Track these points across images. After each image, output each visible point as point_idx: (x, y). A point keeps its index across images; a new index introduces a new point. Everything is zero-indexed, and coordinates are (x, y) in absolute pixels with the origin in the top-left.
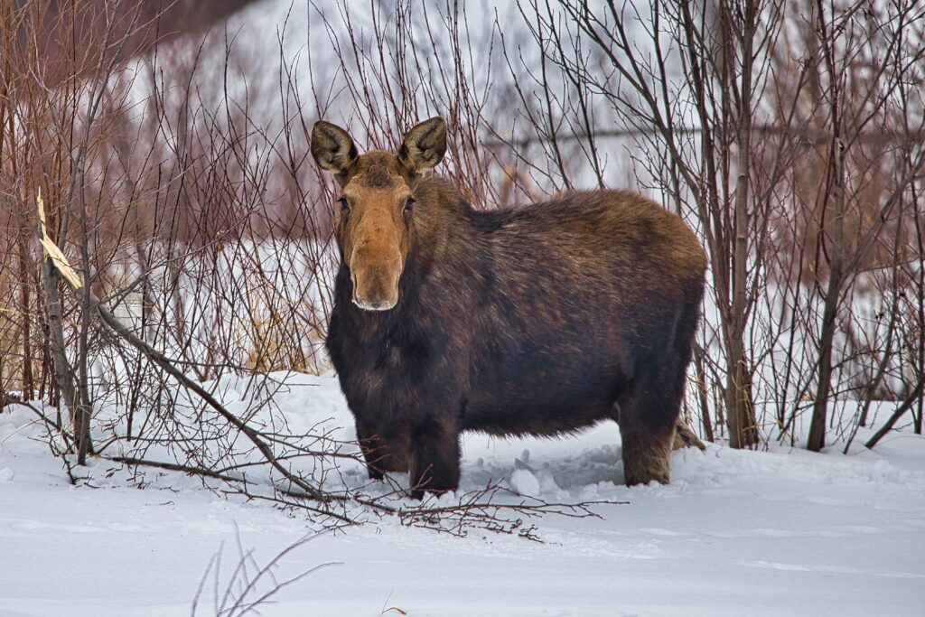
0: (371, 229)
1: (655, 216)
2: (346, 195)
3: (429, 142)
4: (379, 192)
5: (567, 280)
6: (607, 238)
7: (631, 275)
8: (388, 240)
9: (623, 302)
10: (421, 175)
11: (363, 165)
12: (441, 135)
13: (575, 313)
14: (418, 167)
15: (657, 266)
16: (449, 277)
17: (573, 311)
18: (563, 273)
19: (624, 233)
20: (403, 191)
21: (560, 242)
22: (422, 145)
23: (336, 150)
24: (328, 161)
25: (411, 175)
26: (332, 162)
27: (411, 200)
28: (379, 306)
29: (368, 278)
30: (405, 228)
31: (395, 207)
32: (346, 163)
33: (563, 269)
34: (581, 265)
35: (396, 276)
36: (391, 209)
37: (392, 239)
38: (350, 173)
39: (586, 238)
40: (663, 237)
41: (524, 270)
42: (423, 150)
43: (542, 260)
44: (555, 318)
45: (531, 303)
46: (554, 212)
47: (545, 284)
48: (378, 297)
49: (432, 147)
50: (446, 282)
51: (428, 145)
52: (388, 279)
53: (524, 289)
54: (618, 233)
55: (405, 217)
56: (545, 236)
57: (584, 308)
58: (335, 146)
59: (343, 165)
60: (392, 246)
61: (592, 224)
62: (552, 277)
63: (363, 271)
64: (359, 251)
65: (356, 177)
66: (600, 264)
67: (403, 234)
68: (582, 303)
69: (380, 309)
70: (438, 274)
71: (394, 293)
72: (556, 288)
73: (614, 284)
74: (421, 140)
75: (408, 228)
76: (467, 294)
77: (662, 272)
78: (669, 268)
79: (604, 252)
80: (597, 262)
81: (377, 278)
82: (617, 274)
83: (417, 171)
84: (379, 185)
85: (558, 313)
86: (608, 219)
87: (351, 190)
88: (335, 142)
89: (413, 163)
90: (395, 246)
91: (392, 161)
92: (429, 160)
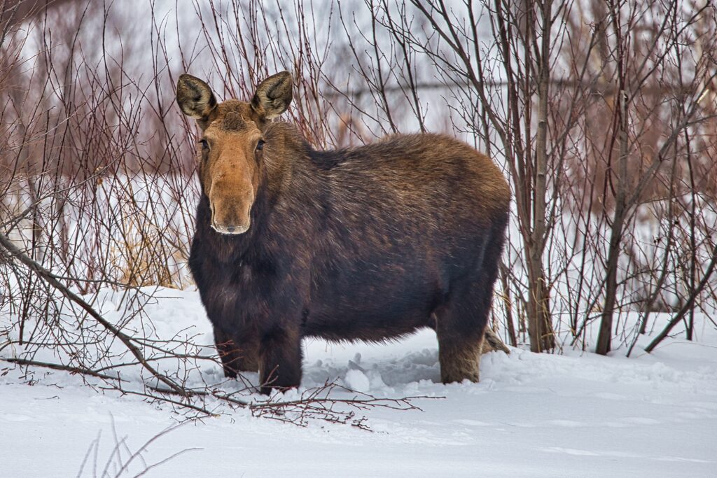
0: (228, 165)
1: (467, 156)
2: (206, 137)
3: (277, 92)
4: (234, 134)
5: (393, 210)
6: (427, 174)
7: (446, 206)
8: (242, 174)
9: (440, 229)
10: (270, 120)
11: (221, 112)
12: (288, 87)
13: (400, 238)
14: (267, 114)
15: (468, 197)
16: (293, 206)
17: (398, 236)
18: (389, 204)
19: (441, 170)
20: (255, 134)
21: (387, 178)
22: (272, 95)
23: (198, 99)
24: (191, 109)
25: (262, 121)
26: (194, 109)
27: (261, 142)
28: (234, 230)
29: (225, 206)
30: (256, 164)
31: (248, 147)
32: (206, 110)
33: (390, 200)
34: (405, 197)
35: (248, 205)
36: (245, 149)
37: (245, 174)
38: (210, 118)
39: (408, 175)
40: (473, 173)
41: (357, 201)
42: (272, 99)
43: (371, 193)
44: (383, 242)
45: (363, 229)
46: (382, 152)
47: (374, 213)
48: (233, 223)
49: (280, 97)
50: (291, 211)
51: (277, 95)
52: (242, 207)
53: (356, 217)
54: (437, 170)
55: (256, 155)
56: (374, 173)
57: (406, 234)
58: (196, 96)
59: (203, 112)
60: (245, 180)
61: (414, 163)
62: (380, 207)
63: (220, 201)
64: (217, 184)
65: (215, 122)
66: (420, 196)
67: (255, 170)
68: (406, 229)
69: (234, 233)
70: (284, 204)
71: (247, 220)
72: (383, 217)
73: (432, 213)
74: (271, 91)
75: (259, 165)
76: (308, 221)
77: (473, 203)
78: (479, 200)
79: (424, 187)
80: (418, 195)
81: (232, 206)
82: (435, 205)
83: (267, 118)
84: (234, 129)
85: (385, 238)
86: (428, 159)
87: (211, 133)
88: (197, 91)
89: (264, 111)
90: (247, 180)
91: (246, 108)
92: (277, 108)
